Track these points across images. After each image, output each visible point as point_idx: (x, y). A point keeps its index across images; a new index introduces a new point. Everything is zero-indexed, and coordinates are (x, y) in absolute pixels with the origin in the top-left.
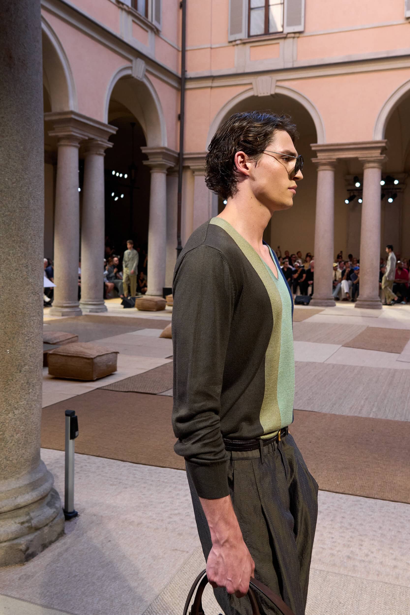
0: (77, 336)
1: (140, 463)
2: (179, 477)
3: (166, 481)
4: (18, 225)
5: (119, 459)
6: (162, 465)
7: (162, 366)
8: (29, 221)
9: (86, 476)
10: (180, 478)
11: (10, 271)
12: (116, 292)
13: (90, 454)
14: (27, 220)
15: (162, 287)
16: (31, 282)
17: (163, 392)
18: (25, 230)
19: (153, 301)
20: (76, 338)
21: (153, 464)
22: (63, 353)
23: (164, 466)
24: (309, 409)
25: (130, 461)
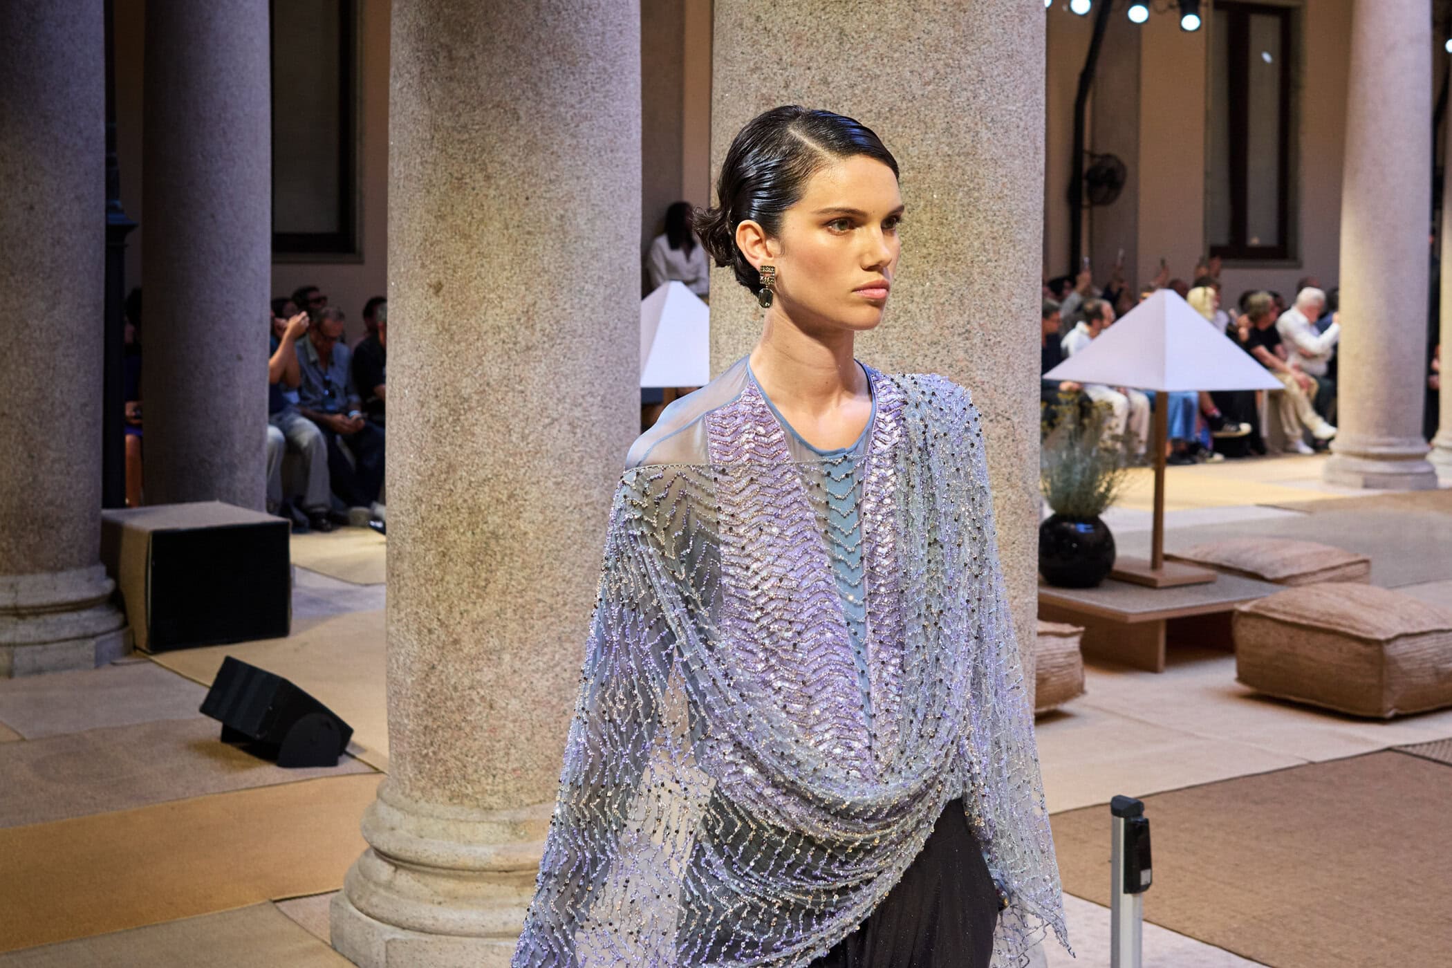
0: (1365, 562)
4: (940, 208)
8: (976, 194)
11: (915, 347)
14: (968, 193)
16: (983, 383)
20: (1362, 567)
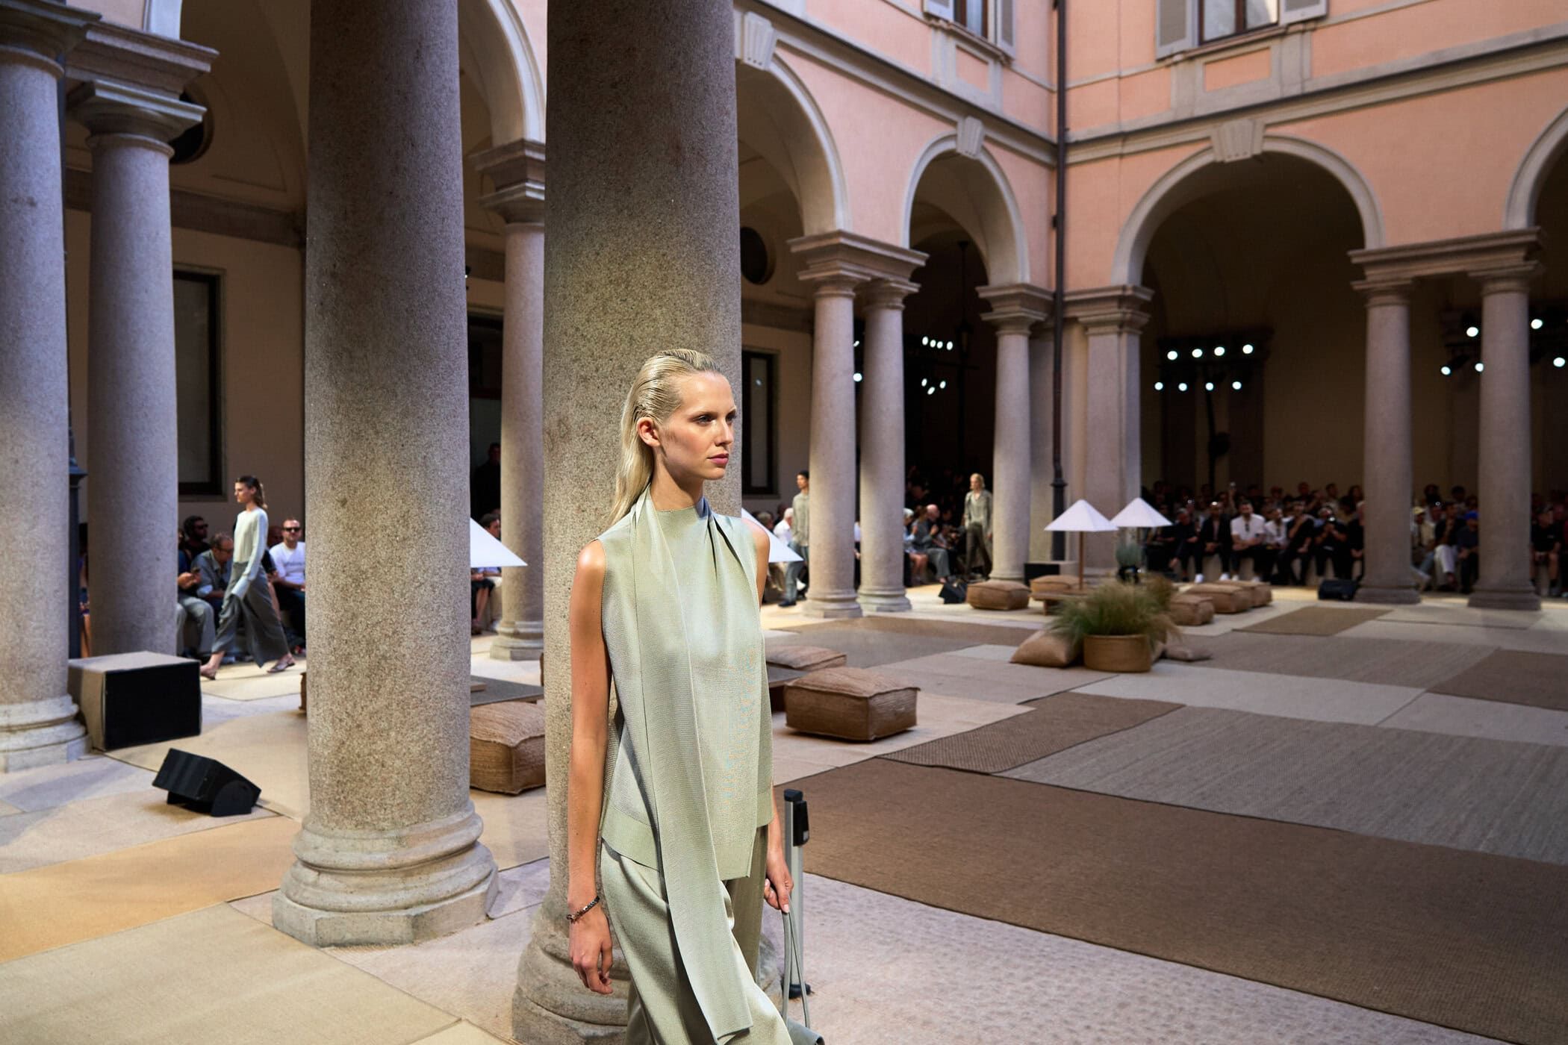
2: (1018, 940)
3: (989, 945)
6: (984, 915)
7: (1009, 719)
9: (835, 921)
10: (1020, 944)
15: (1022, 562)
17: (1005, 770)
19: (1003, 591)
20: (841, 659)
21: (967, 911)
23: (990, 916)
24: (1328, 824)
25: (922, 900)
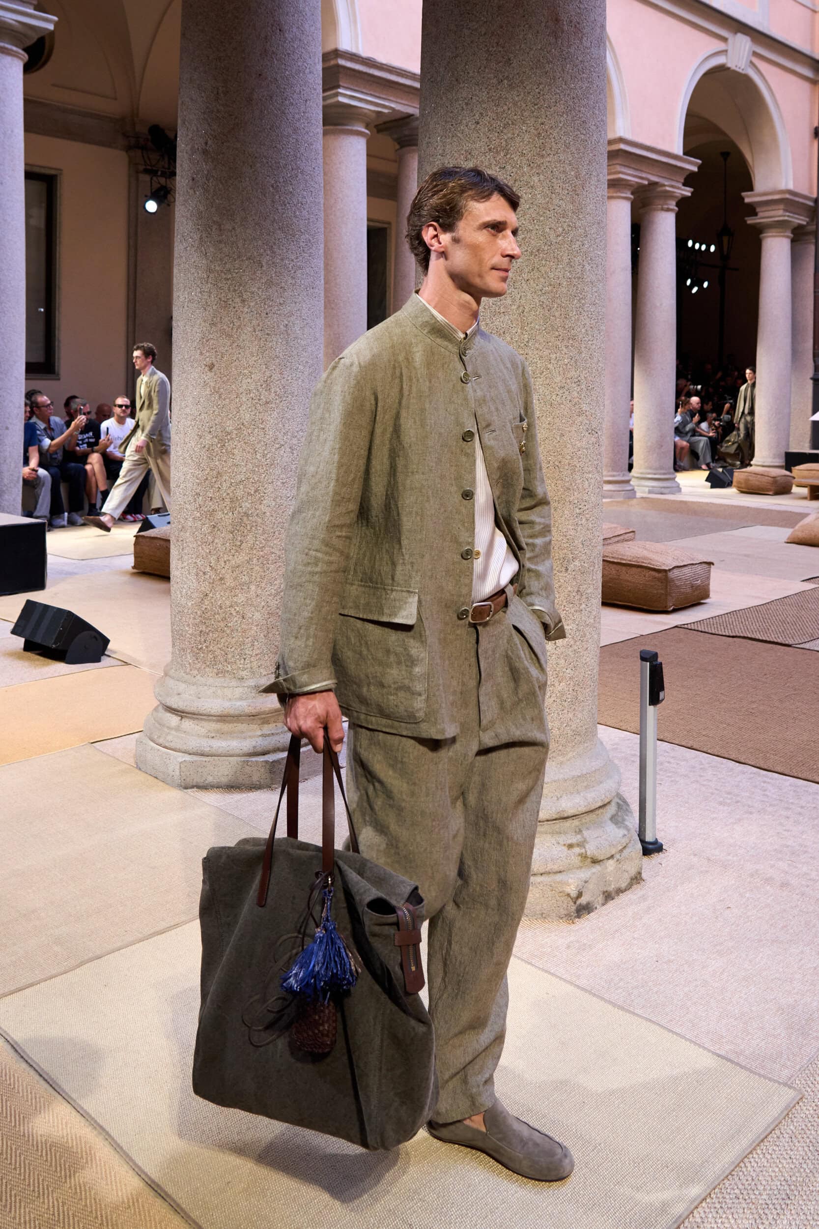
0: (633, 532)
1: (772, 769)
5: (731, 758)
9: (672, 781)
12: (695, 460)
13: (673, 741)
18: (577, 316)
20: (631, 534)
22: (613, 558)
